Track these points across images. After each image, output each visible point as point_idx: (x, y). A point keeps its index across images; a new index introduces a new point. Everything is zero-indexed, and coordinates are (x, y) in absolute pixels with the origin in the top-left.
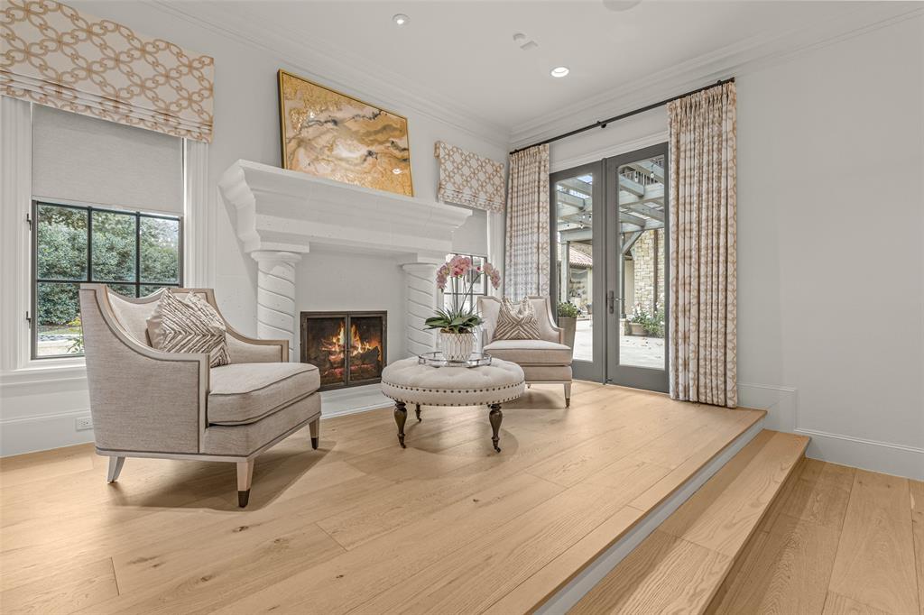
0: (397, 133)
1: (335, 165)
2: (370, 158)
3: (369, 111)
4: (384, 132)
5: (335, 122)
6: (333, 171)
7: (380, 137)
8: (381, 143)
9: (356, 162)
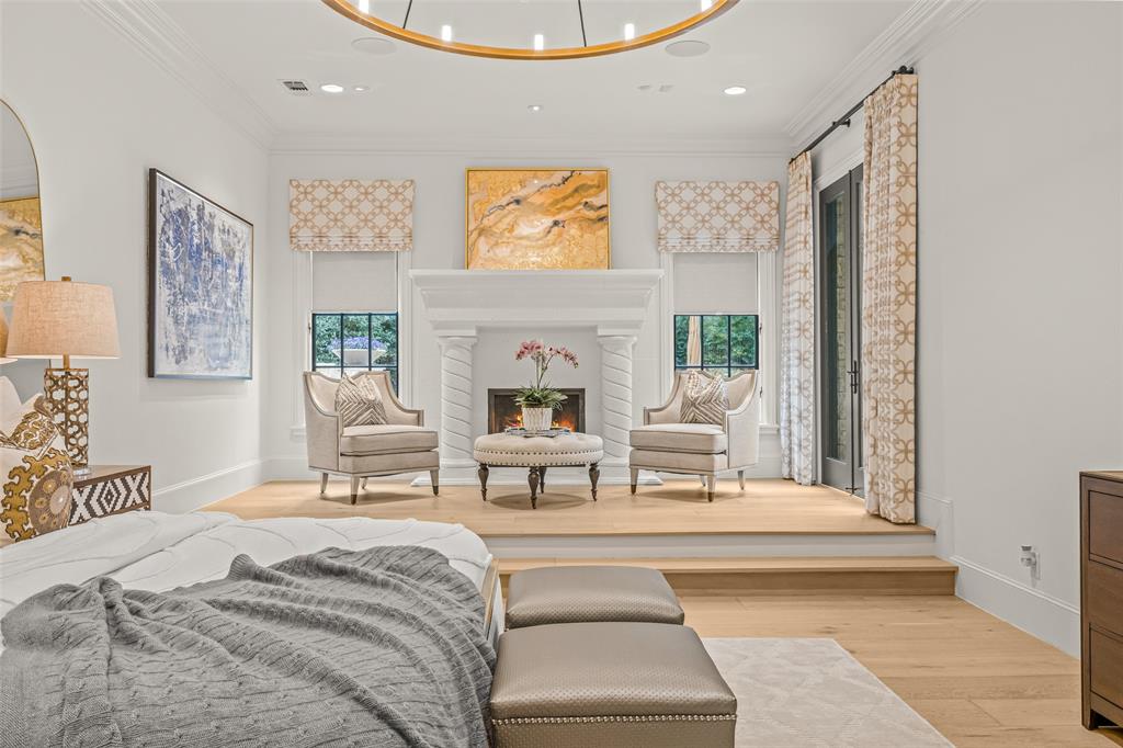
0: (592, 191)
1: (515, 245)
2: (556, 229)
3: (558, 177)
4: (576, 194)
5: (518, 202)
6: (512, 251)
7: (570, 202)
8: (570, 208)
9: (538, 236)
